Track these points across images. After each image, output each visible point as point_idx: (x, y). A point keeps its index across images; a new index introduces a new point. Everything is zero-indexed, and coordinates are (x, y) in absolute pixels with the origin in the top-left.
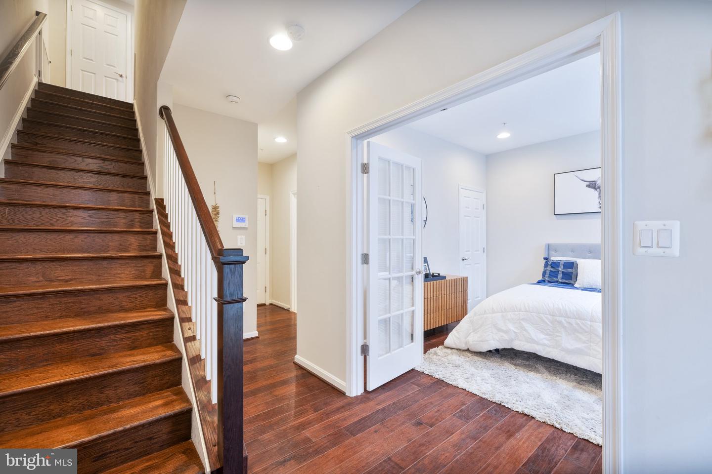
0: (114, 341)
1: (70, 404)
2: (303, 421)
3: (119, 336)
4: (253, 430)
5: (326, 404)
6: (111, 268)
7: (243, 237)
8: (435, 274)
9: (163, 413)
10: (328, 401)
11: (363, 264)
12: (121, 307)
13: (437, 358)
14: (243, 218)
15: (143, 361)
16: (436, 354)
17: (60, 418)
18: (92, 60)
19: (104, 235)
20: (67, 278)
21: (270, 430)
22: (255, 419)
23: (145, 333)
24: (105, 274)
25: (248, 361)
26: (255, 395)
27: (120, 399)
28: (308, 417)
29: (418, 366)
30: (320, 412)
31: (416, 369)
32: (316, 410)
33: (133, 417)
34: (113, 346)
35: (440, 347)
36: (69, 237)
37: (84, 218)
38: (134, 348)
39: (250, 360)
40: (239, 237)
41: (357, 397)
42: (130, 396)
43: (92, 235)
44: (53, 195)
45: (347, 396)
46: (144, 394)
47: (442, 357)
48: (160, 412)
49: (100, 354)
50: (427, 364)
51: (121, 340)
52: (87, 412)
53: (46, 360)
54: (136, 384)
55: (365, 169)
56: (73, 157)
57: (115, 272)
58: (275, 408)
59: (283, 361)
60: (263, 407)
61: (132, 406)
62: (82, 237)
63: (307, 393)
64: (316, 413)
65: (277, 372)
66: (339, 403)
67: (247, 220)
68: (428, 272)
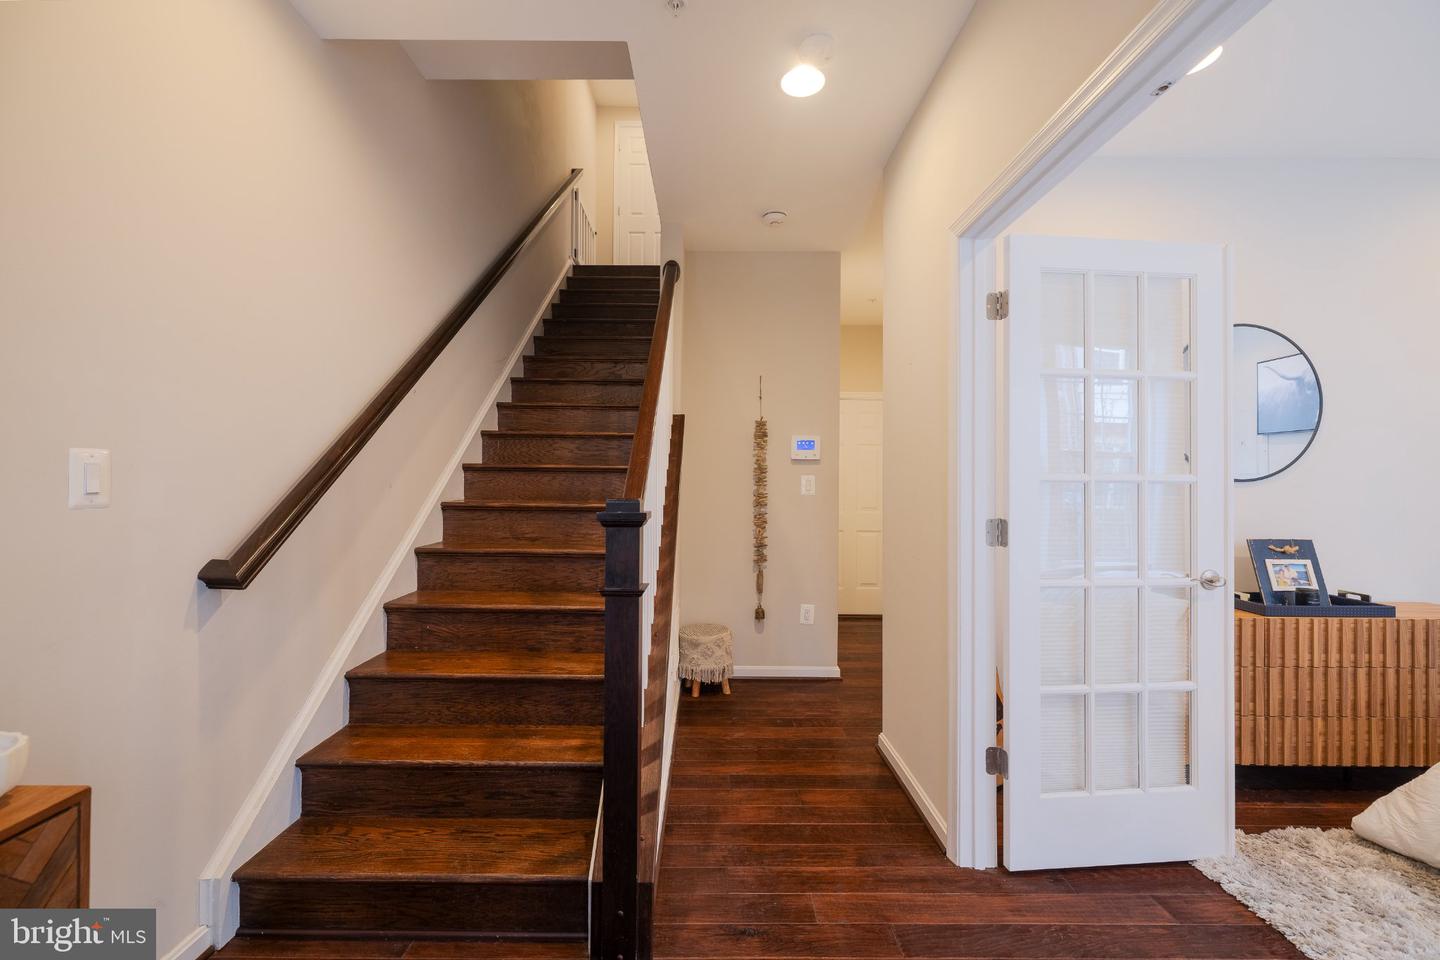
0: (554, 633)
1: (487, 710)
2: (823, 872)
3: (559, 628)
4: (729, 850)
5: (890, 858)
6: (581, 525)
7: (812, 478)
8: (1349, 596)
9: (569, 760)
10: (898, 854)
11: (991, 544)
12: (579, 584)
13: (1303, 860)
14: (810, 442)
15: (571, 672)
16: (1305, 846)
17: (477, 726)
18: (640, 214)
19: (584, 475)
20: (534, 535)
21: (755, 863)
22: (744, 830)
23: (591, 629)
24: (573, 533)
25: (795, 720)
26: (771, 787)
27: (540, 722)
28: (837, 868)
29: (1207, 860)
30: (866, 868)
31: (1197, 866)
32: (860, 862)
33: (536, 753)
34: (553, 640)
35: (1335, 832)
36: (546, 478)
37: (572, 451)
38: (578, 650)
39: (801, 720)
40: (804, 479)
41: (970, 873)
42: (555, 721)
43: (571, 475)
44: (549, 420)
45: (948, 860)
46: (570, 725)
47: (1327, 864)
48: (567, 757)
49: (539, 650)
50: (1244, 864)
51: (563, 634)
52: (503, 727)
53: (485, 644)
54: (559, 704)
55: (999, 306)
56: (583, 364)
57: (584, 531)
58: (788, 826)
59: (857, 738)
60: (771, 814)
61: (548, 737)
62: (561, 477)
63: (866, 821)
64: (857, 869)
65: (833, 757)
66: (920, 868)
67: (817, 445)
68: (1315, 586)
